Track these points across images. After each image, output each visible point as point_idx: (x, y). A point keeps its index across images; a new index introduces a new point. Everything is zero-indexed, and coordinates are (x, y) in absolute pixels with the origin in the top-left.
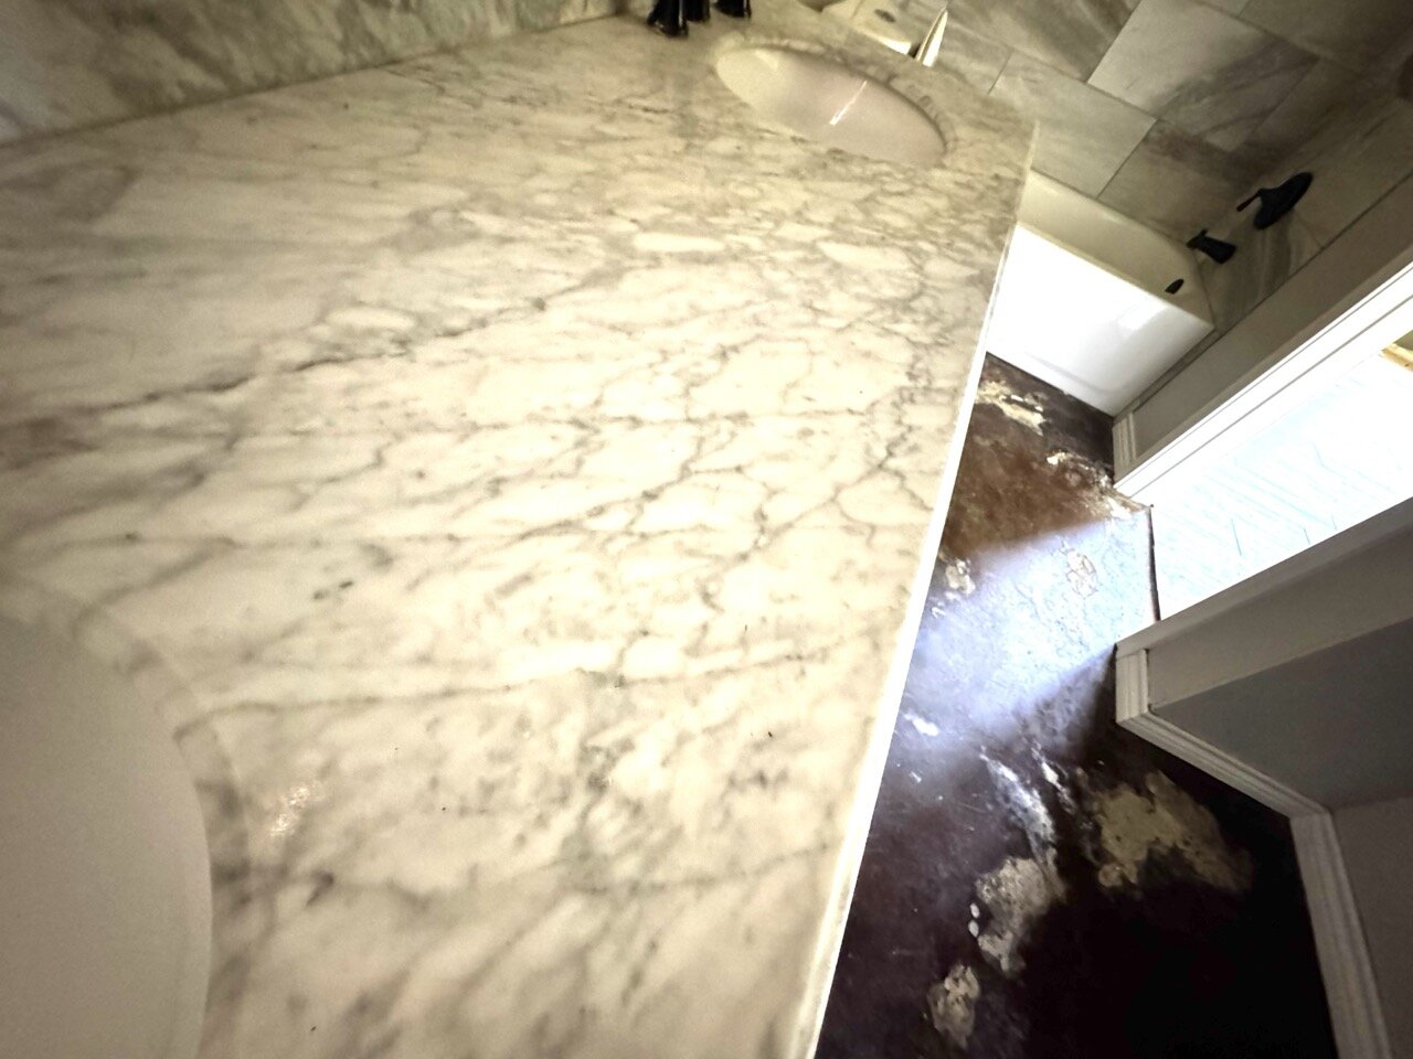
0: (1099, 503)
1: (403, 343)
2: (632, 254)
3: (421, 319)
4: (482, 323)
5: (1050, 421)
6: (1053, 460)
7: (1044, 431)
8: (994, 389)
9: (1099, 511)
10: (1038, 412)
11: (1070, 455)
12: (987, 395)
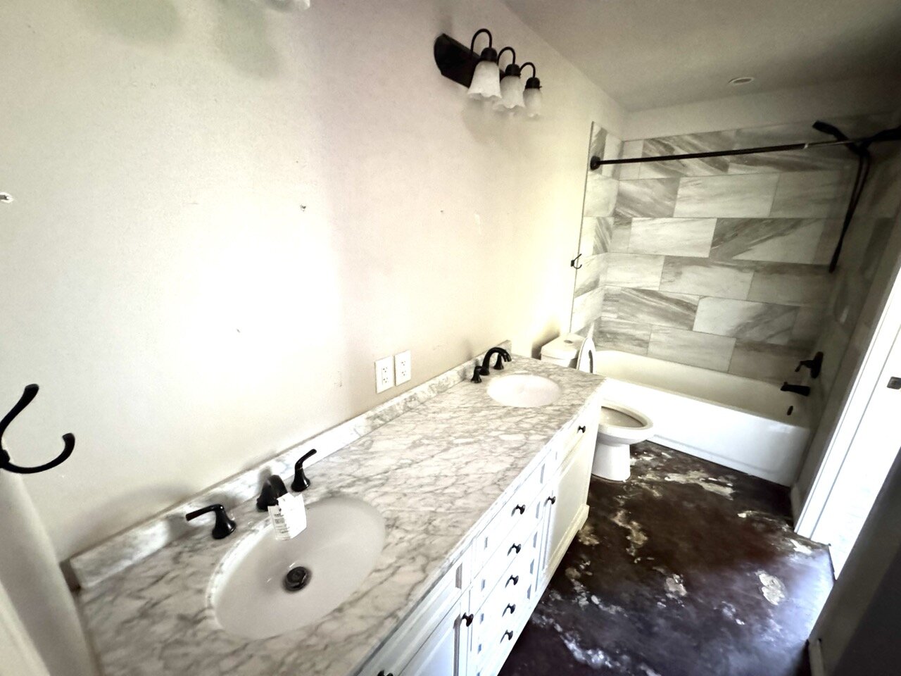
0: (782, 542)
1: (410, 465)
2: (452, 444)
3: (412, 461)
4: (422, 461)
5: (738, 491)
6: (743, 515)
7: (734, 498)
8: (696, 475)
9: (783, 548)
10: (729, 487)
11: (756, 512)
12: (692, 479)
